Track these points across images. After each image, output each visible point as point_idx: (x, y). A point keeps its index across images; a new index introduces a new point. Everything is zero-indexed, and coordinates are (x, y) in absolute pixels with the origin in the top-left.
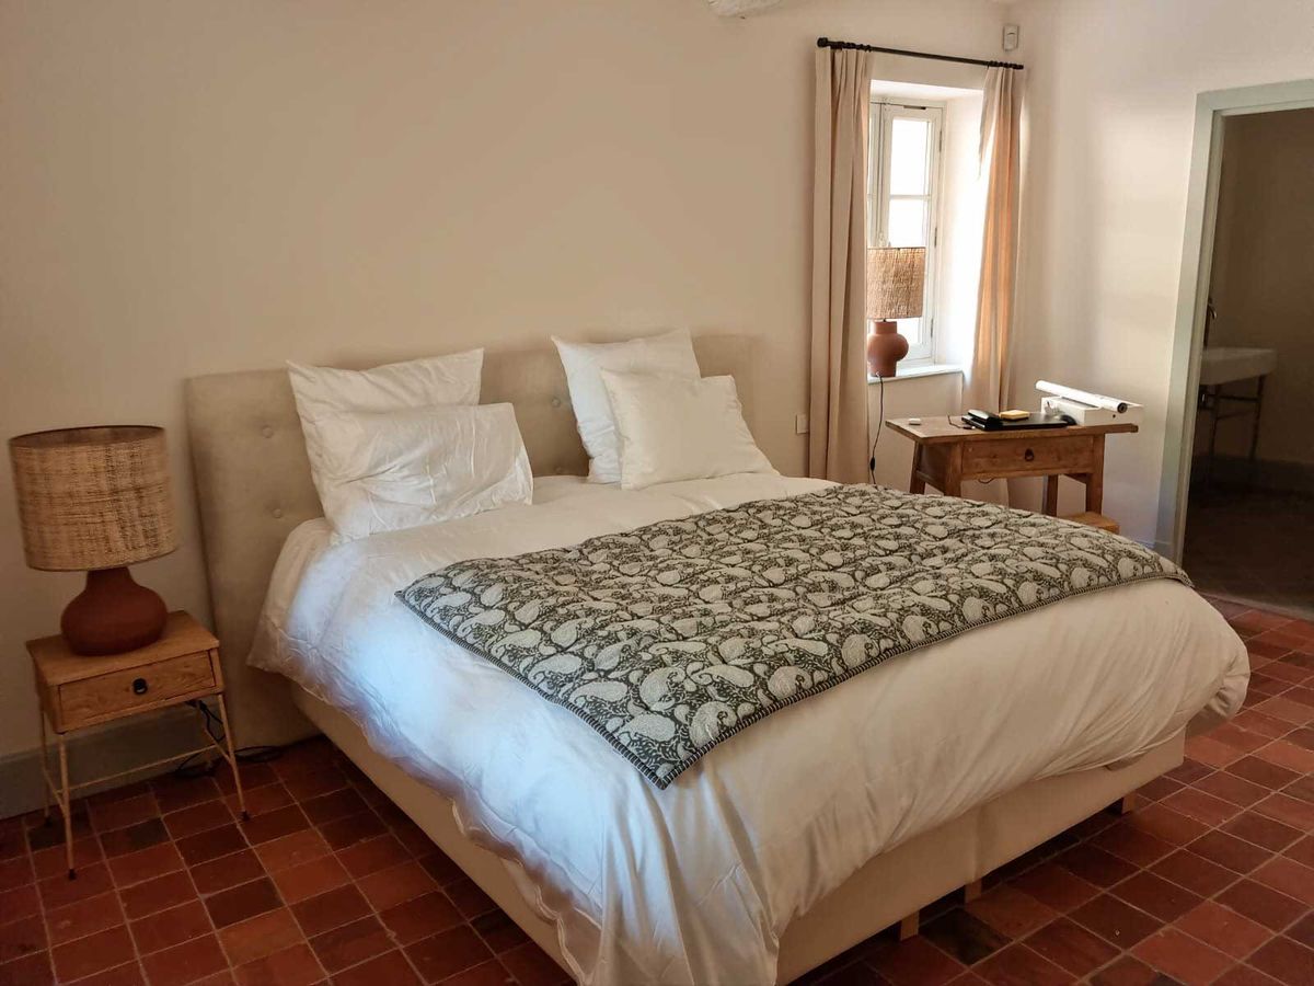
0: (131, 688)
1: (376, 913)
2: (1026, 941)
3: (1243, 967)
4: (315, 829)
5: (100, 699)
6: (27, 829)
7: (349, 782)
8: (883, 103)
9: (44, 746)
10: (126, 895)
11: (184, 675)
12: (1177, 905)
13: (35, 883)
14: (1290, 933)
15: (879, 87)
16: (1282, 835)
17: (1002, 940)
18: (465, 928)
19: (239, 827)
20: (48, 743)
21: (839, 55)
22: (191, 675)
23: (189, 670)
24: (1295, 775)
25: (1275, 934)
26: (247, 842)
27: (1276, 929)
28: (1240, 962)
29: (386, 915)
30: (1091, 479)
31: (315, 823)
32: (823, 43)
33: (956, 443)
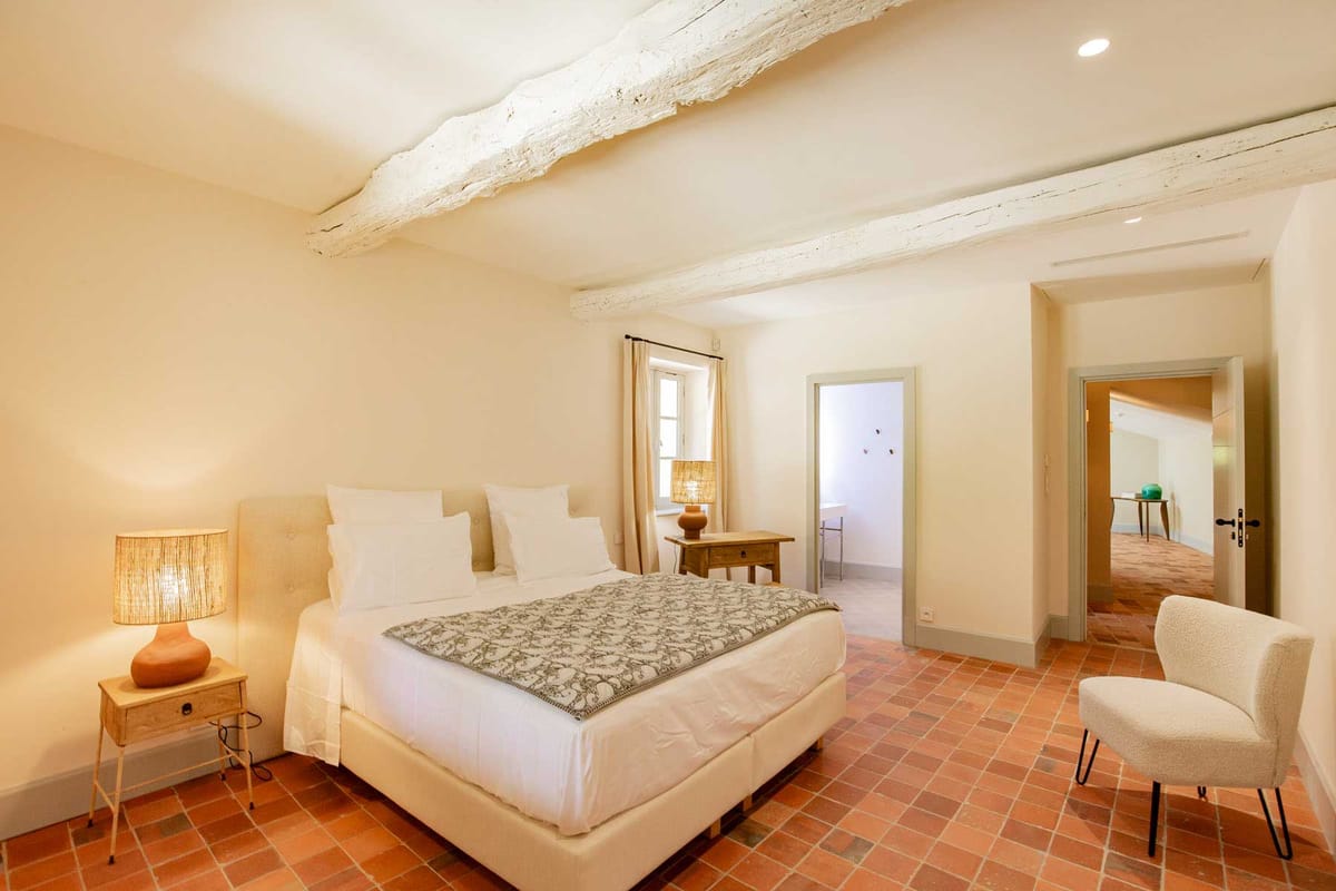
0: (181, 711)
1: (357, 865)
2: (782, 829)
3: (896, 827)
4: (305, 810)
5: (156, 719)
6: (70, 831)
7: (328, 777)
8: (655, 370)
9: (99, 762)
10: (158, 872)
11: (219, 701)
12: (854, 796)
13: (79, 870)
14: (916, 804)
15: (653, 361)
16: (897, 753)
17: (767, 830)
18: (424, 867)
19: (247, 814)
20: (102, 760)
21: (636, 343)
22: (225, 700)
23: (225, 696)
24: (896, 721)
25: (907, 806)
26: (254, 824)
27: (908, 803)
28: (895, 823)
29: (364, 865)
30: (773, 566)
31: (305, 807)
32: (627, 337)
33: (704, 548)
